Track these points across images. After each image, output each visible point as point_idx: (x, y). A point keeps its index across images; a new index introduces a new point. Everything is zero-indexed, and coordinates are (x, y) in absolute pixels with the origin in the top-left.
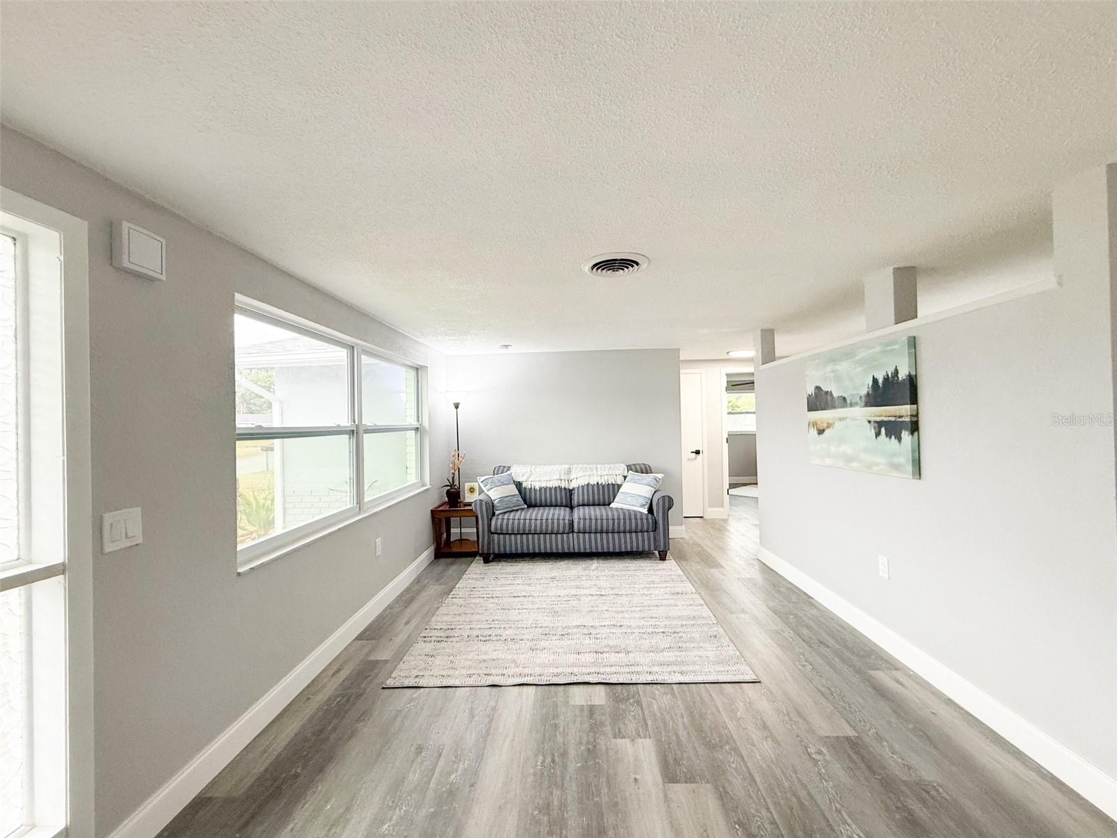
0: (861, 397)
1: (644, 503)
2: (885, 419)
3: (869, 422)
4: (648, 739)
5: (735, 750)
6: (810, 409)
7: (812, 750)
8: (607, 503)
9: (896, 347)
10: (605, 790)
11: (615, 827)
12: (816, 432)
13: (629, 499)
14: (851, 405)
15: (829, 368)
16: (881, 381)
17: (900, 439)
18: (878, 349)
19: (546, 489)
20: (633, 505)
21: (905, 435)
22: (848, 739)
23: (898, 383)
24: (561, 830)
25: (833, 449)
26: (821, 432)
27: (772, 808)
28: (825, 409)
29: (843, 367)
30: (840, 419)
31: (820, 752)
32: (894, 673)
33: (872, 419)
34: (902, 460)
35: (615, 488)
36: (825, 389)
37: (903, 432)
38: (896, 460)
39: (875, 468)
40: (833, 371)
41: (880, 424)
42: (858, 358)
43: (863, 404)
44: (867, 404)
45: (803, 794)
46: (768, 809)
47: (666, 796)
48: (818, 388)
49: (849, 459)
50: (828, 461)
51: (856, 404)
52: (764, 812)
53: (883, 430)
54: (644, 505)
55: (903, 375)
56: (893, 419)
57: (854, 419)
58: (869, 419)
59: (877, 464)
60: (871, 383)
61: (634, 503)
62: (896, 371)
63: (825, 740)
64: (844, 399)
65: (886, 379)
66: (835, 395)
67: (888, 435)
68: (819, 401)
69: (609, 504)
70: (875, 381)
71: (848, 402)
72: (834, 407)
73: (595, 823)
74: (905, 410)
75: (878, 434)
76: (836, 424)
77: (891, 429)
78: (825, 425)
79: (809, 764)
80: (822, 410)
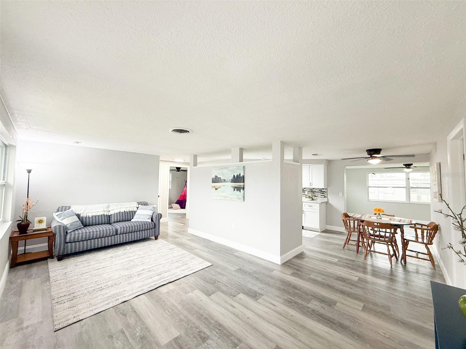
0: (230, 180)
1: (149, 217)
2: (237, 186)
3: (232, 187)
4: (196, 290)
5: (218, 282)
6: (213, 182)
7: (233, 274)
8: (129, 219)
9: (240, 168)
10: (194, 307)
11: (204, 312)
12: (215, 189)
13: (142, 216)
14: (227, 182)
15: (220, 171)
16: (236, 176)
17: (240, 192)
18: (235, 168)
19: (95, 216)
20: (144, 219)
21: (242, 190)
22: (238, 269)
23: (240, 177)
24: (190, 322)
25: (220, 194)
26: (216, 189)
27: (234, 289)
28: (218, 183)
29: (225, 171)
30: (223, 186)
31: (235, 274)
32: (238, 252)
33: (233, 186)
34: (241, 197)
35: (133, 213)
36: (218, 176)
37: (241, 190)
38: (239, 197)
39: (233, 199)
40: (221, 172)
41: (235, 187)
42: (229, 169)
43: (230, 182)
44: (231, 182)
45: (238, 283)
46: (233, 289)
47: (211, 299)
48: (216, 176)
49: (226, 197)
50: (218, 198)
51: (228, 182)
52: (233, 290)
53: (236, 189)
54: (149, 218)
55: (242, 175)
56: (238, 186)
57: (227, 186)
58: (232, 186)
59: (234, 198)
60: (233, 176)
61: (144, 218)
62: (240, 174)
63: (235, 271)
64: (225, 180)
65: (237, 176)
66: (222, 179)
67: (237, 190)
68: (216, 180)
69: (130, 220)
70: (234, 176)
71: (226, 181)
72: (221, 182)
73: (198, 315)
74: (242, 184)
75: (234, 190)
76: (222, 187)
77: (238, 189)
78: (218, 187)
79: (235, 277)
80: (217, 183)
